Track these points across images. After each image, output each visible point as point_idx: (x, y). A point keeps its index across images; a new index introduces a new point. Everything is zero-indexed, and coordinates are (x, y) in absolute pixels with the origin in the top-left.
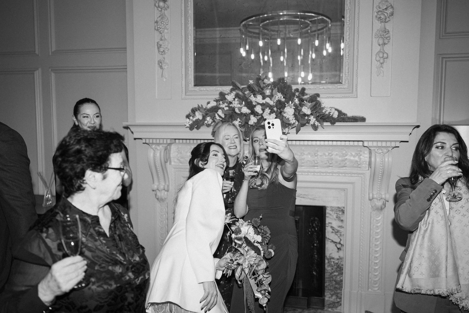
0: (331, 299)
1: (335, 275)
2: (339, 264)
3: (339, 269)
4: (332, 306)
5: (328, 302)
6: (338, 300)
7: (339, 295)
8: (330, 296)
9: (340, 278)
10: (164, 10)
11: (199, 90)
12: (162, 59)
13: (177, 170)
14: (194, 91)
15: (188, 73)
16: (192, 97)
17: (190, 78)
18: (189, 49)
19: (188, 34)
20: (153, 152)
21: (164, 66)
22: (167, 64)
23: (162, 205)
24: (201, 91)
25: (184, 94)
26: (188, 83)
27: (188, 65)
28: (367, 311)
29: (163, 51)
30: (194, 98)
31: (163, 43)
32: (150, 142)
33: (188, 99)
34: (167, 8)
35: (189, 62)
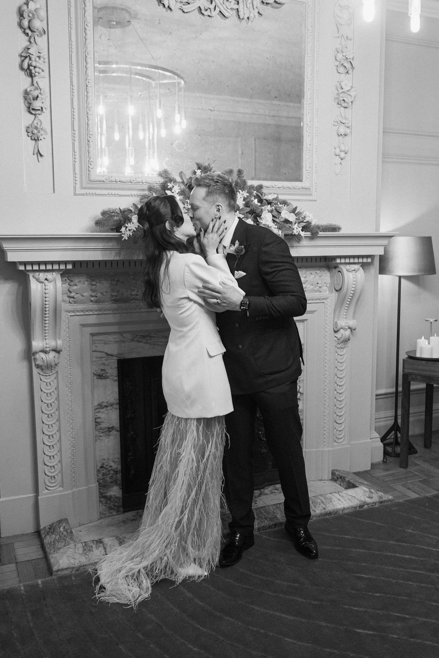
10: (38, 35)
11: (108, 181)
12: (35, 122)
13: (73, 314)
14: (99, 182)
15: (88, 150)
16: (94, 191)
17: (91, 160)
18: (89, 110)
19: (88, 85)
20: (39, 285)
21: (41, 135)
22: (45, 131)
23: (49, 376)
24: (112, 181)
25: (78, 186)
26: (89, 167)
27: (89, 138)
28: (333, 470)
29: (40, 108)
30: (96, 193)
31: (40, 93)
32: (34, 269)
33: (86, 195)
34: (43, 33)
35: (91, 133)
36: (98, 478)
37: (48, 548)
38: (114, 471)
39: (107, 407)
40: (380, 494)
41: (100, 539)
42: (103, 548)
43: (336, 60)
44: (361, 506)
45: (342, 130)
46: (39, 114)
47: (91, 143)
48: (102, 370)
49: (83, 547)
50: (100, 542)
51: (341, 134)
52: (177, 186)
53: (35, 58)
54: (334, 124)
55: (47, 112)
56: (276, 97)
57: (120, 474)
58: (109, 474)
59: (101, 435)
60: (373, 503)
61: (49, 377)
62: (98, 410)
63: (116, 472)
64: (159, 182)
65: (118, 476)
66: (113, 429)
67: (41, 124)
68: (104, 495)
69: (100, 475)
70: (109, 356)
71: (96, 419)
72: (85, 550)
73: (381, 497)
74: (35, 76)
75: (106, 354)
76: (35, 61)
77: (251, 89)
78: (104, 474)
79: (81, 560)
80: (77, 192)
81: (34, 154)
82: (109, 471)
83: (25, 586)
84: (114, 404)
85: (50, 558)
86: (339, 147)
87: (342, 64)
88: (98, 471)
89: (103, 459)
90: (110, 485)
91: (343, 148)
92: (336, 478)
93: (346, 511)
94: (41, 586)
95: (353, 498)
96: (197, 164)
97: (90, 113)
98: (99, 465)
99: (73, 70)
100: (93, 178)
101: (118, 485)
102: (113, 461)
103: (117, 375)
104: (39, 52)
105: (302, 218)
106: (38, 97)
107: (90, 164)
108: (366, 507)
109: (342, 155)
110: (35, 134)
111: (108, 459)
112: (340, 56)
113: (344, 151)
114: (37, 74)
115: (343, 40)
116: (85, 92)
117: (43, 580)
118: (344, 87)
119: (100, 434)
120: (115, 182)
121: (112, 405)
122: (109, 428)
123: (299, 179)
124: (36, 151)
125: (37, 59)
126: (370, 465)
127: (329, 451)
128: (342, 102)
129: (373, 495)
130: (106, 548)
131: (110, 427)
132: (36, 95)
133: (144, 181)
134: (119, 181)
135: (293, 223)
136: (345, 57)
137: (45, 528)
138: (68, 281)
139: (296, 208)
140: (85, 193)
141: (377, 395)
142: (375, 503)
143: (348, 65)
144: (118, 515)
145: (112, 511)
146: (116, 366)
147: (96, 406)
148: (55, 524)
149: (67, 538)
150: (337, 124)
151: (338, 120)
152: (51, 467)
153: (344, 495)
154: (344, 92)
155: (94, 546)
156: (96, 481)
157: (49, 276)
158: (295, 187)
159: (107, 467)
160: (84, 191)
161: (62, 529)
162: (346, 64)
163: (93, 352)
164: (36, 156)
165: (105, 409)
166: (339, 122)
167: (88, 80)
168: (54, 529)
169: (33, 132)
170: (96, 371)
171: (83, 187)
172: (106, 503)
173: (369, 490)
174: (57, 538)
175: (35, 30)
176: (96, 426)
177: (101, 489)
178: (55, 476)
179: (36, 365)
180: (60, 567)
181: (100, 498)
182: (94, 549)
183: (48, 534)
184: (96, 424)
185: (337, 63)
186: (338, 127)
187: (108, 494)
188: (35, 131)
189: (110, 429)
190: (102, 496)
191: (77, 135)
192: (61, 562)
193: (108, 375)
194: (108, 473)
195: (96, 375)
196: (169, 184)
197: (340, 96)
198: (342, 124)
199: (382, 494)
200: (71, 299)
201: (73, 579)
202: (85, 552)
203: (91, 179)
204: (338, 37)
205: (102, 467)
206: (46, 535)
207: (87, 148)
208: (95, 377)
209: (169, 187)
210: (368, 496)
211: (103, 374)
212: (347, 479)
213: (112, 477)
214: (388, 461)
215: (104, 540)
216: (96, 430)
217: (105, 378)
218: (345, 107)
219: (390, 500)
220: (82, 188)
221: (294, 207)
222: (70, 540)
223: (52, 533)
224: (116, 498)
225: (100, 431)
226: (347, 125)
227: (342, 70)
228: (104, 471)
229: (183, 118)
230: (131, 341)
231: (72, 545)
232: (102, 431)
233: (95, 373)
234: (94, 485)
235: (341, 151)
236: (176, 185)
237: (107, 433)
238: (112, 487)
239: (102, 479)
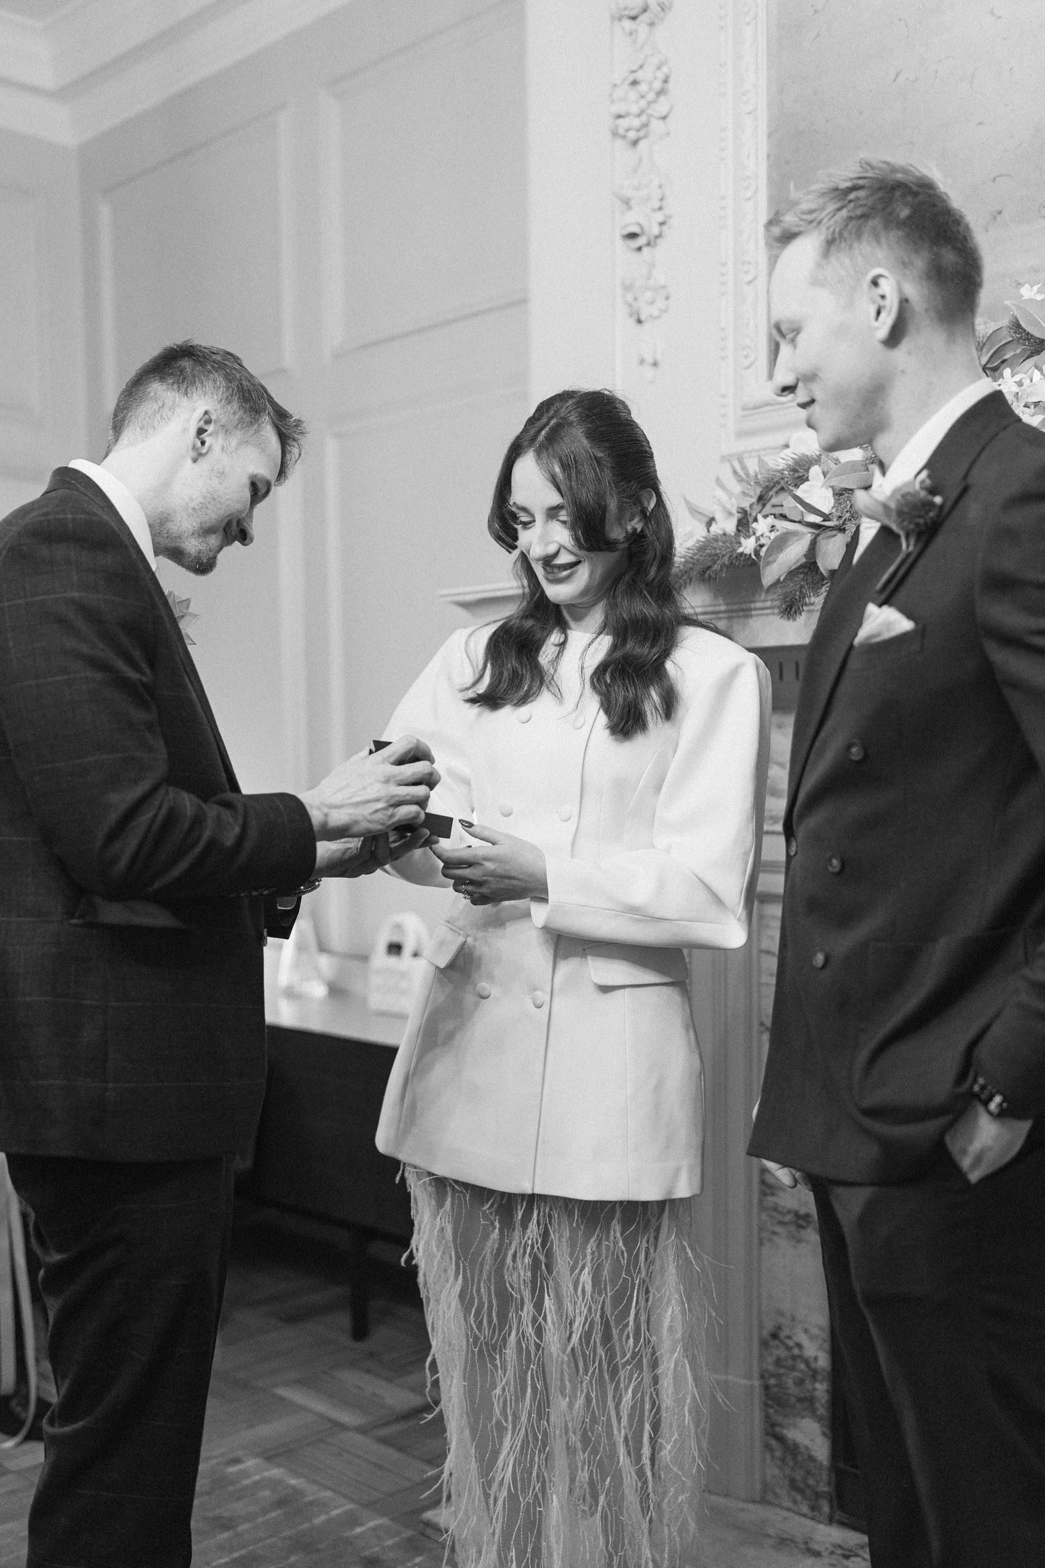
14: (766, 409)
15: (742, 314)
17: (746, 342)
21: (653, 304)
25: (729, 431)
26: (741, 367)
27: (742, 275)
35: (746, 257)
36: (763, 1366)
38: (808, 1363)
57: (826, 1386)
58: (794, 1369)
59: (779, 1229)
63: (814, 1374)
65: (818, 1386)
66: (806, 1222)
68: (776, 1428)
69: (771, 1360)
78: (778, 1362)
80: (724, 452)
82: (794, 1358)
88: (765, 1344)
89: (779, 1312)
90: (794, 1407)
98: (767, 1325)
100: (747, 396)
101: (819, 1419)
102: (808, 1332)
107: (744, 357)
111: (795, 1320)
119: (773, 1224)
122: (797, 1214)
131: (801, 1213)
145: (798, 1497)
156: (756, 1374)
159: (790, 1343)
167: (744, 94)
172: (784, 1461)
177: (769, 1406)
181: (767, 1432)
187: (789, 1435)
189: (801, 1219)
190: (771, 1427)
194: (790, 1362)
203: (744, 403)
205: (775, 1336)
213: (802, 1382)
216: (762, 1209)
224: (812, 1459)
225: (774, 1214)
228: (782, 1352)
232: (778, 1216)
237: (793, 1228)
238: (803, 1417)
239: (772, 1375)
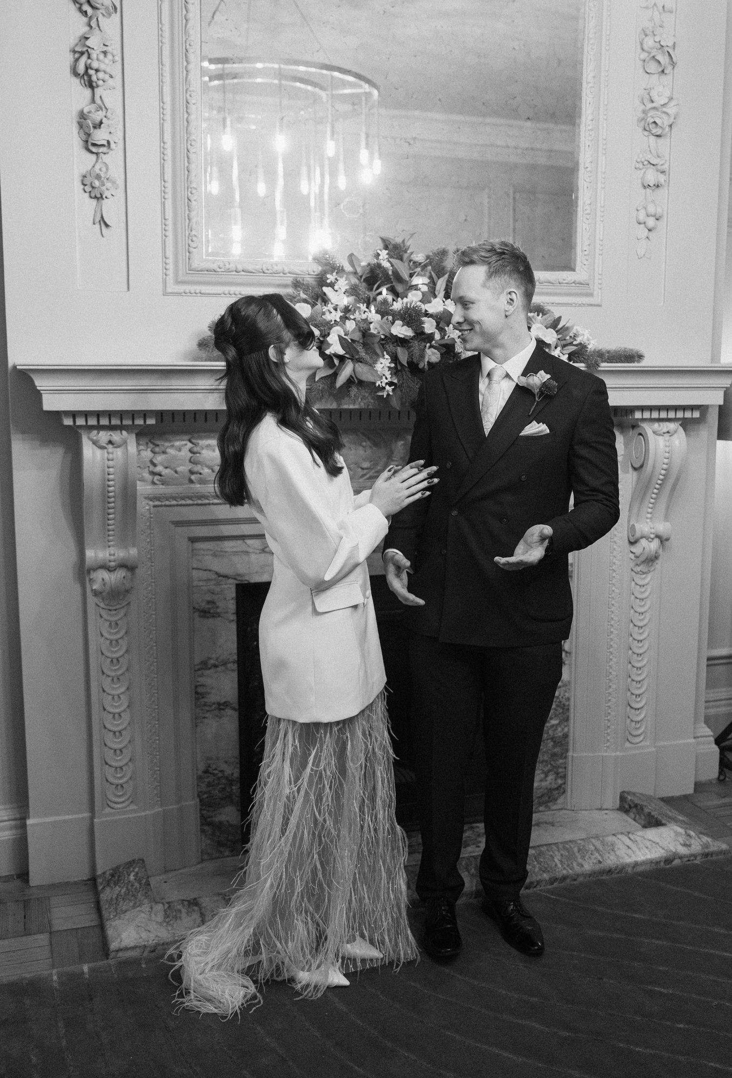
0: (544, 784)
1: (553, 726)
2: (560, 697)
3: (561, 711)
4: (547, 798)
5: (538, 791)
6: (560, 782)
7: (561, 770)
8: (543, 776)
9: (563, 729)
10: (103, 15)
11: (223, 270)
12: (97, 167)
13: (157, 503)
14: (207, 273)
15: (188, 216)
16: (198, 288)
17: (194, 233)
18: (191, 145)
19: (189, 101)
20: (98, 452)
21: (107, 189)
22: (114, 183)
23: (115, 610)
24: (229, 271)
25: (170, 279)
26: (189, 246)
27: (190, 194)
28: (623, 792)
29: (105, 143)
30: (202, 292)
31: (105, 117)
32: (89, 424)
33: (184, 294)
34: (111, 10)
35: (194, 185)
36: (199, 790)
37: (106, 909)
38: (227, 778)
39: (216, 666)
40: (705, 839)
41: (195, 899)
42: (199, 915)
43: (643, 49)
44: (668, 861)
45: (651, 177)
46: (105, 154)
47: (194, 203)
48: (209, 602)
49: (165, 910)
50: (194, 903)
51: (649, 185)
52: (344, 279)
53: (97, 55)
54: (637, 166)
55: (117, 149)
56: (529, 118)
57: (238, 785)
58: (219, 784)
59: (206, 715)
60: (691, 855)
61: (114, 612)
62: (200, 672)
63: (231, 782)
64: (314, 272)
65: (234, 787)
66: (227, 706)
67: (107, 169)
68: (209, 820)
69: (203, 785)
70: (220, 578)
71: (196, 687)
72: (168, 917)
73: (706, 846)
74: (98, 86)
75: (217, 573)
76: (98, 59)
77: (483, 103)
78: (209, 784)
79: (159, 934)
80: (169, 290)
81: (94, 224)
82: (219, 778)
83: (60, 975)
84: (230, 663)
85: (108, 926)
86: (645, 208)
87: (654, 57)
88: (200, 778)
89: (208, 758)
90: (219, 804)
91: (651, 209)
92: (627, 806)
93: (640, 869)
94: (87, 976)
95: (654, 844)
96: (384, 240)
97: (192, 150)
98: (202, 767)
99: (164, 74)
100: (196, 264)
101: (235, 803)
102: (226, 762)
103: (234, 611)
104: (104, 45)
105: (571, 337)
106: (101, 123)
107: (192, 241)
108: (677, 862)
109: (651, 222)
110: (96, 188)
111: (218, 759)
112: (649, 42)
113: (654, 216)
114: (100, 83)
115: (656, 13)
116: (185, 113)
117: (90, 965)
118: (655, 98)
119: (203, 713)
120: (236, 271)
121: (225, 664)
122: (219, 704)
123: (568, 266)
124: (98, 218)
125: (101, 56)
126: (693, 786)
127: (617, 758)
128: (652, 126)
129: (693, 841)
130: (205, 915)
131: (223, 701)
132: (98, 119)
133: (287, 270)
134: (243, 271)
135: (553, 347)
136: (658, 44)
137: (104, 873)
138: (151, 445)
139: (559, 319)
140: (182, 291)
141: (709, 659)
142: (695, 856)
143: (663, 59)
144: (233, 856)
145: (222, 849)
146: (234, 595)
147: (197, 665)
148: (121, 868)
149: (139, 895)
150: (641, 166)
151: (643, 160)
152: (116, 768)
153: (638, 839)
154: (654, 108)
155: (184, 910)
156: (196, 795)
157: (116, 436)
158: (561, 281)
159: (215, 772)
160: (181, 288)
161: (132, 878)
162: (659, 57)
163: (194, 570)
164: (97, 226)
165: (212, 670)
166: (646, 163)
167: (190, 91)
168: (119, 876)
169: (93, 185)
170: (198, 603)
171: (179, 280)
172: (213, 834)
173: (686, 832)
174: (123, 891)
175: (98, 5)
176: (197, 699)
177: (204, 810)
178: (123, 785)
179: (92, 590)
180: (123, 945)
181: (202, 825)
182: (184, 915)
183: (108, 885)
184: (197, 696)
185: (644, 55)
186: (645, 172)
187: (217, 819)
188: (97, 183)
189: (222, 706)
190: (205, 821)
191: (169, 190)
192: (124, 935)
193: (218, 610)
194: (216, 782)
195: (199, 610)
196: (328, 276)
197: (649, 115)
198: (652, 166)
199: (709, 840)
200: (157, 478)
201: (143, 966)
202: (167, 920)
203: (193, 267)
204: (647, 8)
205: (206, 772)
206: (104, 887)
207: (187, 212)
208: (196, 614)
209: (328, 281)
210: (682, 842)
211: (209, 609)
212: (646, 810)
213: (224, 789)
214: (727, 779)
215: (202, 900)
216: (197, 706)
217: (214, 616)
218: (657, 136)
219: (722, 852)
220: (178, 282)
221: (557, 316)
222: (143, 898)
223: (116, 884)
224: (231, 826)
225: (204, 708)
226: (659, 167)
227: (653, 67)
228: (210, 779)
229: (376, 155)
230: (260, 553)
231: (146, 907)
232: (207, 708)
233: (197, 606)
234: (191, 803)
235: (648, 216)
236: (341, 277)
237: (216, 712)
238: (224, 807)
239: (205, 793)
